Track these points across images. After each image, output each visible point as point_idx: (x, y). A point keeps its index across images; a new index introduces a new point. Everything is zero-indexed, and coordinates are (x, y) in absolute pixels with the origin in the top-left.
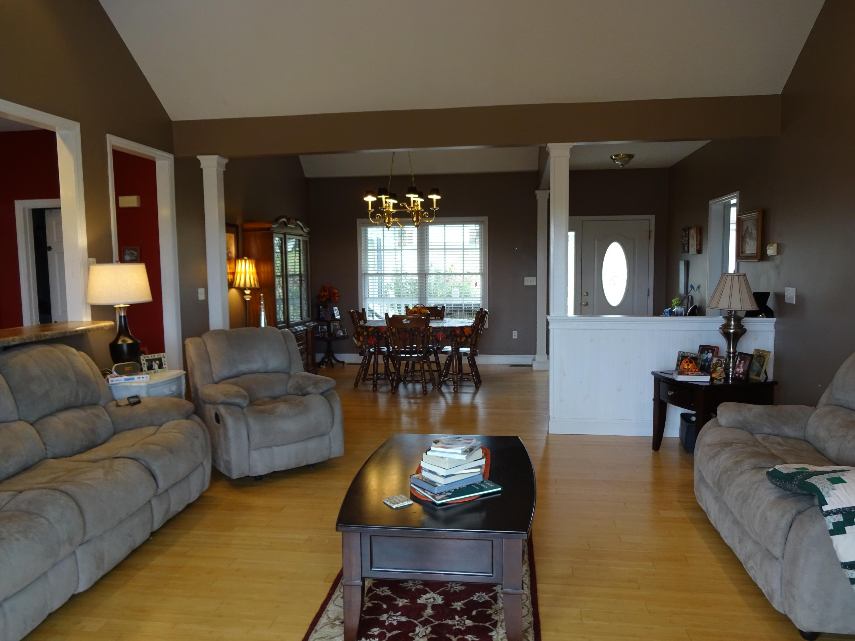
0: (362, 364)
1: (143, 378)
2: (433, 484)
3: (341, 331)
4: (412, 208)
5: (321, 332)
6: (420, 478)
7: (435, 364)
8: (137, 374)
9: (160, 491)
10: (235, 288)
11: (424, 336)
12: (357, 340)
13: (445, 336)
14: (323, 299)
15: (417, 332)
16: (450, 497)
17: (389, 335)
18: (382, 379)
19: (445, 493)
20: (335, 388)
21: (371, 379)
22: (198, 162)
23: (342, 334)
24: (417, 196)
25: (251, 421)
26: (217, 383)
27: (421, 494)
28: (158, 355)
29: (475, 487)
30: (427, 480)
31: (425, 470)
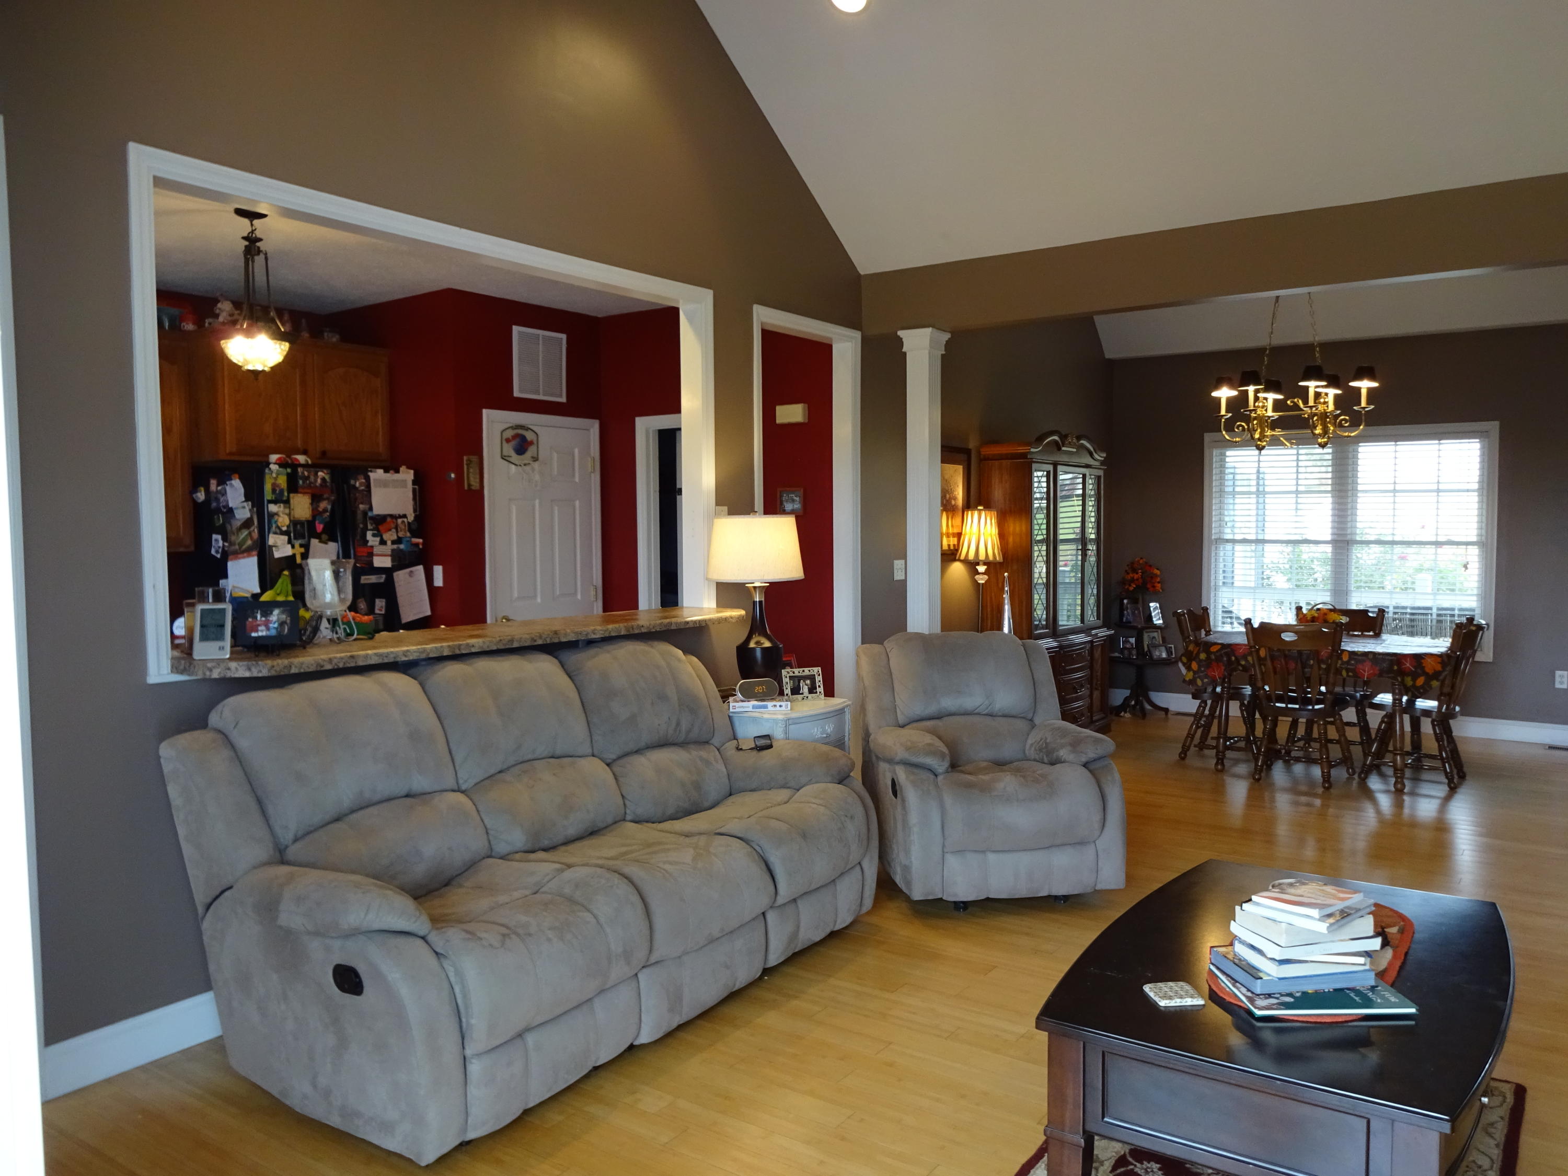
0: (1198, 716)
1: (780, 706)
2: (1253, 972)
3: (1163, 649)
4: (1311, 407)
5: (1124, 648)
6: (1228, 956)
7: (1357, 729)
8: (773, 699)
9: (780, 900)
10: (959, 560)
11: (1328, 670)
12: (1186, 668)
13: (1377, 672)
14: (1130, 585)
15: (1313, 660)
16: (1288, 1006)
17: (1251, 662)
18: (1239, 749)
19: (1278, 996)
20: (1112, 756)
21: (1214, 748)
22: (900, 342)
23: (1164, 655)
24: (1324, 383)
25: (948, 800)
26: (903, 727)
27: (1228, 989)
28: (809, 671)
29: (1352, 995)
30: (1243, 963)
31: (1243, 942)
